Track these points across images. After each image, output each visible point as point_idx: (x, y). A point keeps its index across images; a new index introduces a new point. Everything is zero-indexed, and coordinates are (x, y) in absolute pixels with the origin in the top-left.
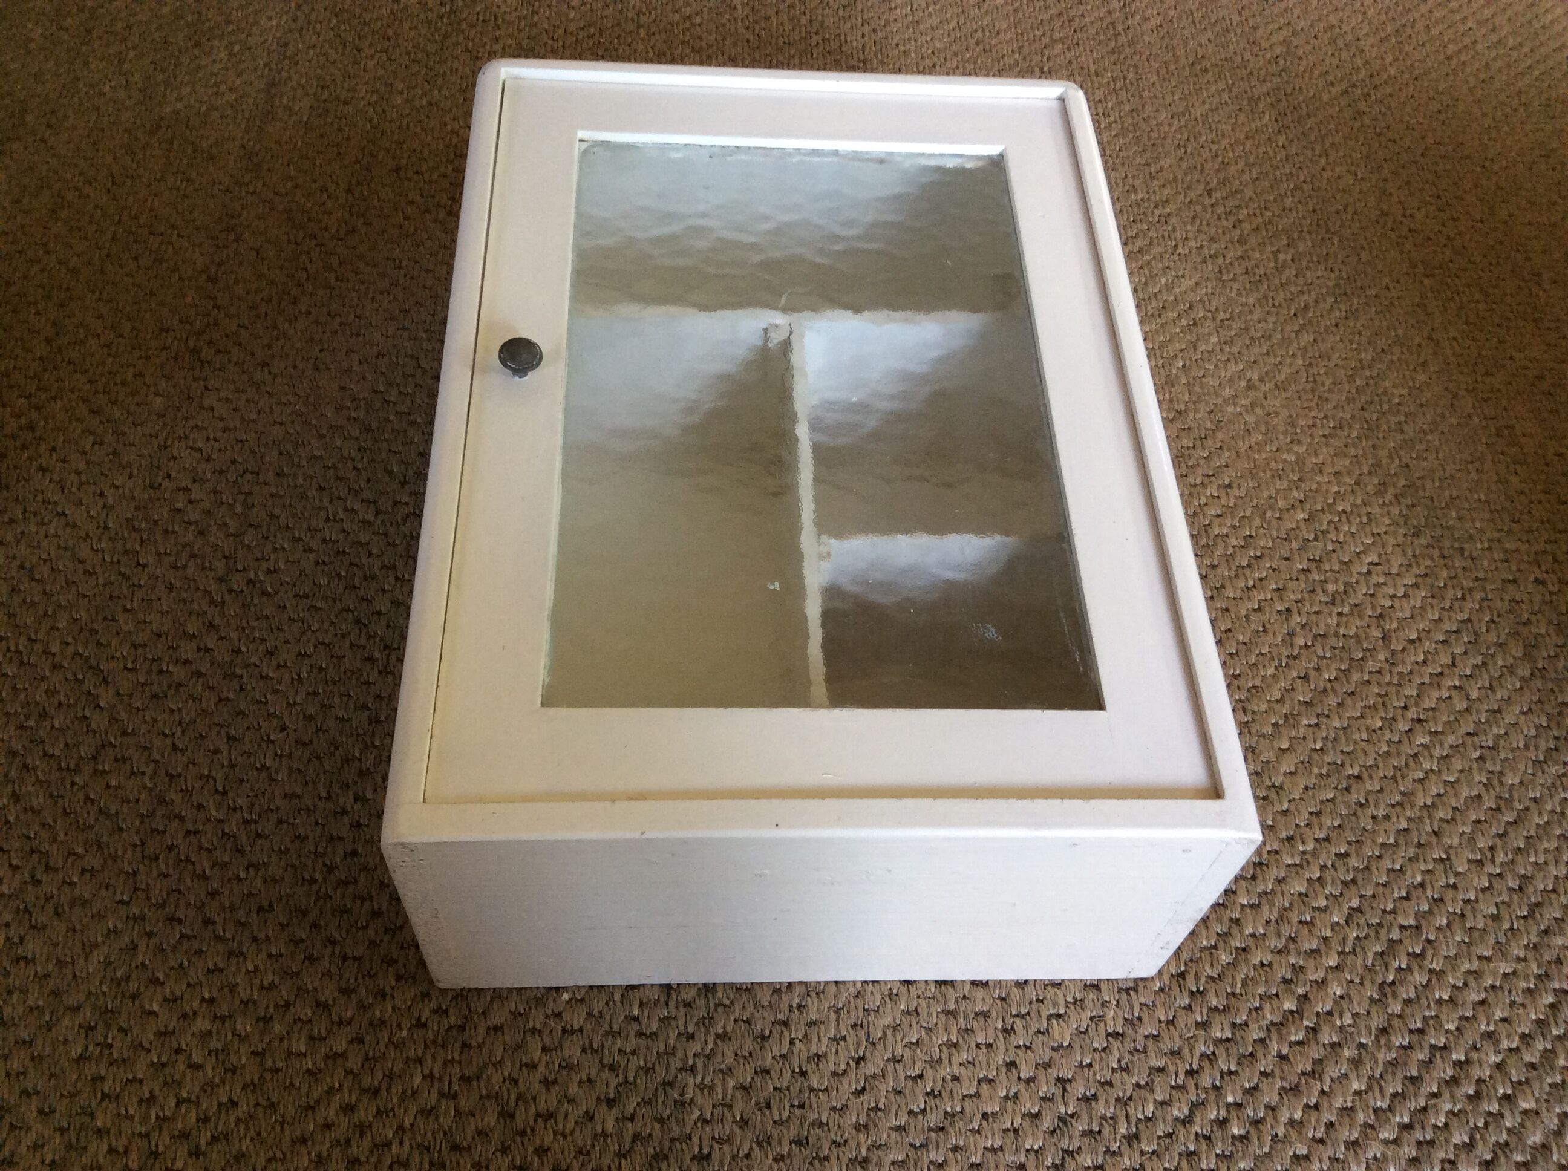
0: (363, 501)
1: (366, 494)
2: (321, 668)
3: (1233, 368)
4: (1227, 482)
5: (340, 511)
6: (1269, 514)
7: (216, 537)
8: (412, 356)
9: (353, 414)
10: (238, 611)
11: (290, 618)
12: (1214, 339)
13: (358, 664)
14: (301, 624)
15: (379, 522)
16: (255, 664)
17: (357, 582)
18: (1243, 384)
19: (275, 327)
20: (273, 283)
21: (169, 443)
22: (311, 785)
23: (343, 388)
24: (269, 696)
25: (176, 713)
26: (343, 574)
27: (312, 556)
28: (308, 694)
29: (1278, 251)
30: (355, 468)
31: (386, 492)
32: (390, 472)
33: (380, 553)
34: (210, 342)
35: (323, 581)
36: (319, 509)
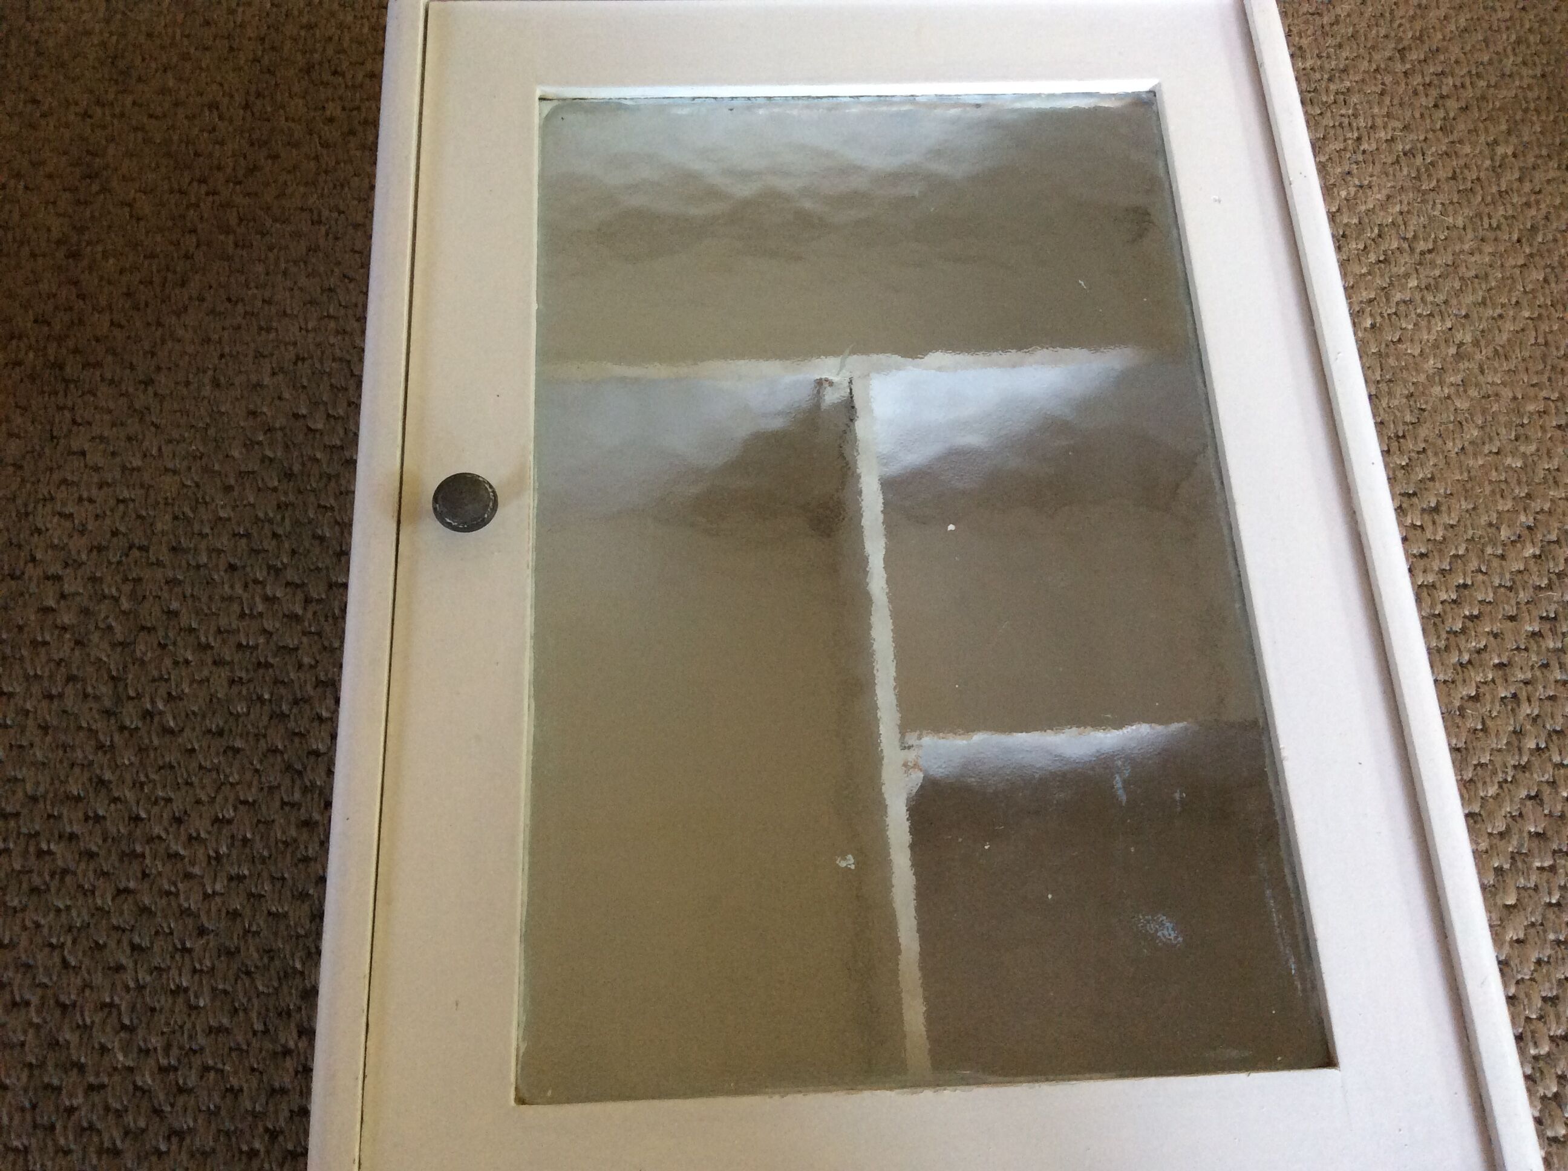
0: (287, 585)
1: (290, 575)
2: (245, 840)
3: (1438, 326)
4: (1433, 505)
5: (258, 599)
6: (1489, 550)
7: (100, 648)
9: (268, 453)
10: (133, 758)
11: (201, 767)
12: (1413, 283)
13: (293, 832)
14: (214, 775)
15: (309, 615)
16: (159, 837)
17: (285, 708)
18: (1453, 350)
19: (159, 324)
20: (152, 256)
21: (30, 508)
22: (241, 1014)
23: (253, 414)
24: (180, 885)
25: (64, 915)
26: (267, 696)
27: (224, 673)
28: (231, 879)
29: (1496, 142)
30: (275, 535)
31: (318, 569)
32: (322, 539)
33: (313, 663)
34: (76, 351)
35: (241, 708)
36: (230, 599)
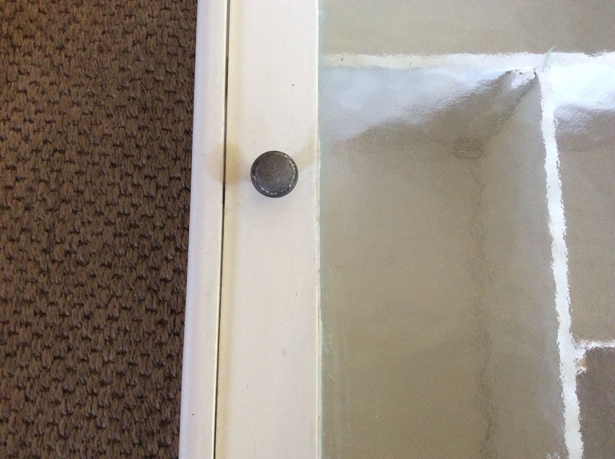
0: (146, 177)
1: (146, 171)
2: (126, 331)
5: (129, 185)
7: (39, 212)
8: (173, 36)
9: (132, 95)
10: (60, 279)
11: (99, 286)
13: (153, 328)
14: (107, 291)
15: (159, 196)
16: (77, 327)
17: (147, 252)
19: (67, 12)
22: (126, 433)
23: (122, 69)
24: (89, 356)
25: (25, 370)
26: (136, 245)
27: (111, 229)
28: (118, 353)
30: (137, 146)
31: (163, 168)
32: (164, 149)
33: (162, 225)
34: (19, 28)
35: (121, 251)
36: (114, 184)
